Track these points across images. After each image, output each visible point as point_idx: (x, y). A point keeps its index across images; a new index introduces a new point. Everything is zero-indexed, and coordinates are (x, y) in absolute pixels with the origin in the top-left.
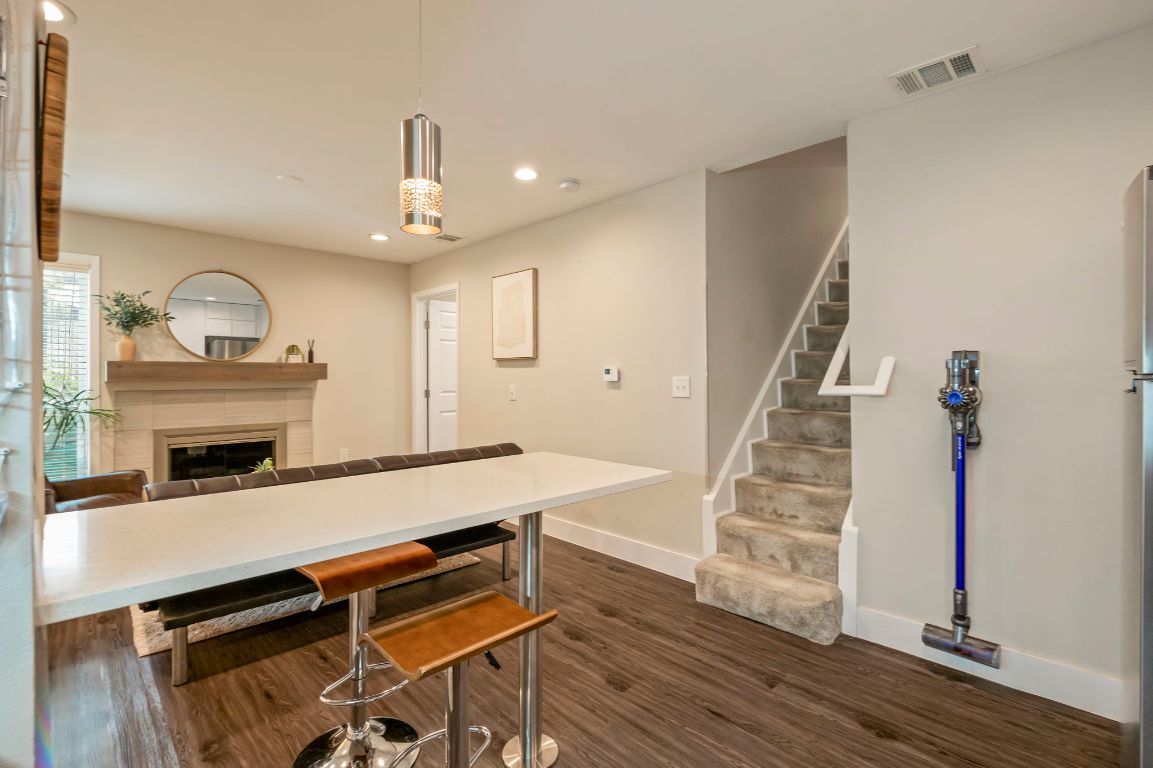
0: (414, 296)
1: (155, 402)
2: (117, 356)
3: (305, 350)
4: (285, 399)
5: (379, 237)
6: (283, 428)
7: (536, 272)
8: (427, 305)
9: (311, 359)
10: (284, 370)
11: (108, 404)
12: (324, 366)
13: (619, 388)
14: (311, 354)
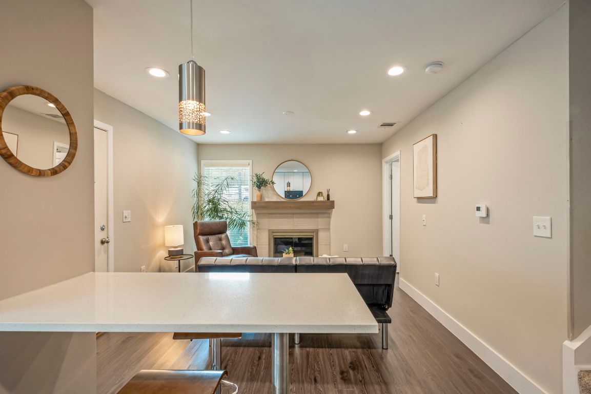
0: (384, 161)
1: (269, 218)
2: (255, 200)
3: (325, 195)
4: (318, 218)
5: (352, 132)
6: (317, 231)
7: (435, 137)
8: (391, 165)
9: (328, 199)
10: (315, 204)
11: (255, 219)
12: (333, 202)
13: (488, 223)
14: (328, 196)
